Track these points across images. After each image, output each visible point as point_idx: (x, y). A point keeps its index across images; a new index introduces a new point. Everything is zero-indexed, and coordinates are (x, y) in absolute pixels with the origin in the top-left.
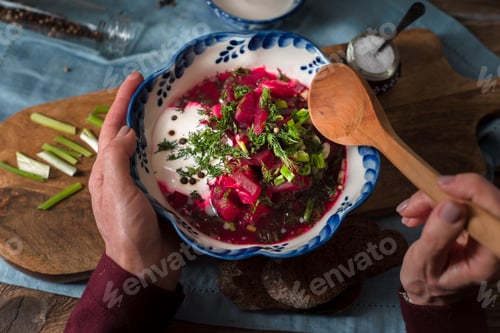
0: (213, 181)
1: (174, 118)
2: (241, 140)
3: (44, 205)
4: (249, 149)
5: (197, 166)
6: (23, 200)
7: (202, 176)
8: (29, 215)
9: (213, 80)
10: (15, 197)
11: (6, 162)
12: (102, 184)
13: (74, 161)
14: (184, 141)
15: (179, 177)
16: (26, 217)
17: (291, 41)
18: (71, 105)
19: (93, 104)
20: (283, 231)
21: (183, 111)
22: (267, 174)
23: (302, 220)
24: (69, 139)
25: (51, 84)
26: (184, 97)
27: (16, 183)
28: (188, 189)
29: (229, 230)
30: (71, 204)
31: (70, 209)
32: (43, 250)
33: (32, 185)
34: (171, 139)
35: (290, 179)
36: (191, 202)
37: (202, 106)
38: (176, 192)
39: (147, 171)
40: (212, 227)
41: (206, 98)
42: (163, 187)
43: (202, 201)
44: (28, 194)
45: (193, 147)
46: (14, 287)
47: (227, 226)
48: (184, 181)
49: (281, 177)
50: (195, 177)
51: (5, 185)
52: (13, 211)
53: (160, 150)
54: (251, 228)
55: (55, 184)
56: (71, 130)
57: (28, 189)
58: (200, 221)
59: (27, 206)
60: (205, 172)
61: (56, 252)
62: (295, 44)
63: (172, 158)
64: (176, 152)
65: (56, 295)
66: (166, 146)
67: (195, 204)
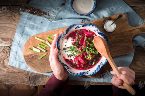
0: (74, 57)
1: (66, 42)
2: (80, 49)
3: (39, 59)
4: (82, 51)
5: (71, 54)
6: (35, 57)
7: (72, 56)
8: (36, 60)
9: (74, 32)
10: (33, 56)
11: (30, 49)
12: (52, 60)
13: (45, 48)
14: (68, 48)
15: (67, 56)
16: (36, 61)
17: (92, 25)
18: (43, 35)
19: (48, 34)
20: (89, 67)
21: (68, 40)
22: (85, 57)
23: (93, 64)
24: (43, 43)
25: (38, 26)
26: (68, 36)
27: (33, 53)
28: (69, 58)
29: (78, 67)
30: (45, 58)
31: (45, 59)
32: (40, 68)
33: (36, 53)
34: (65, 47)
35: (90, 58)
36: (70, 61)
37: (72, 38)
38: (67, 59)
39: (61, 55)
40: (74, 66)
41: (73, 36)
42: (64, 58)
43: (72, 60)
44: (36, 56)
45: (70, 50)
46: (34, 73)
47: (77, 66)
48: (68, 57)
49: (88, 58)
50: (71, 56)
51: (31, 54)
52: (33, 60)
53: (63, 50)
54: (82, 66)
55: (41, 53)
56: (44, 41)
57: (36, 54)
58: (72, 65)
59: (36, 58)
60: (73, 55)
61: (43, 68)
62: (92, 26)
63: (66, 52)
64: (67, 51)
65: (43, 75)
66: (64, 49)
67: (71, 61)
